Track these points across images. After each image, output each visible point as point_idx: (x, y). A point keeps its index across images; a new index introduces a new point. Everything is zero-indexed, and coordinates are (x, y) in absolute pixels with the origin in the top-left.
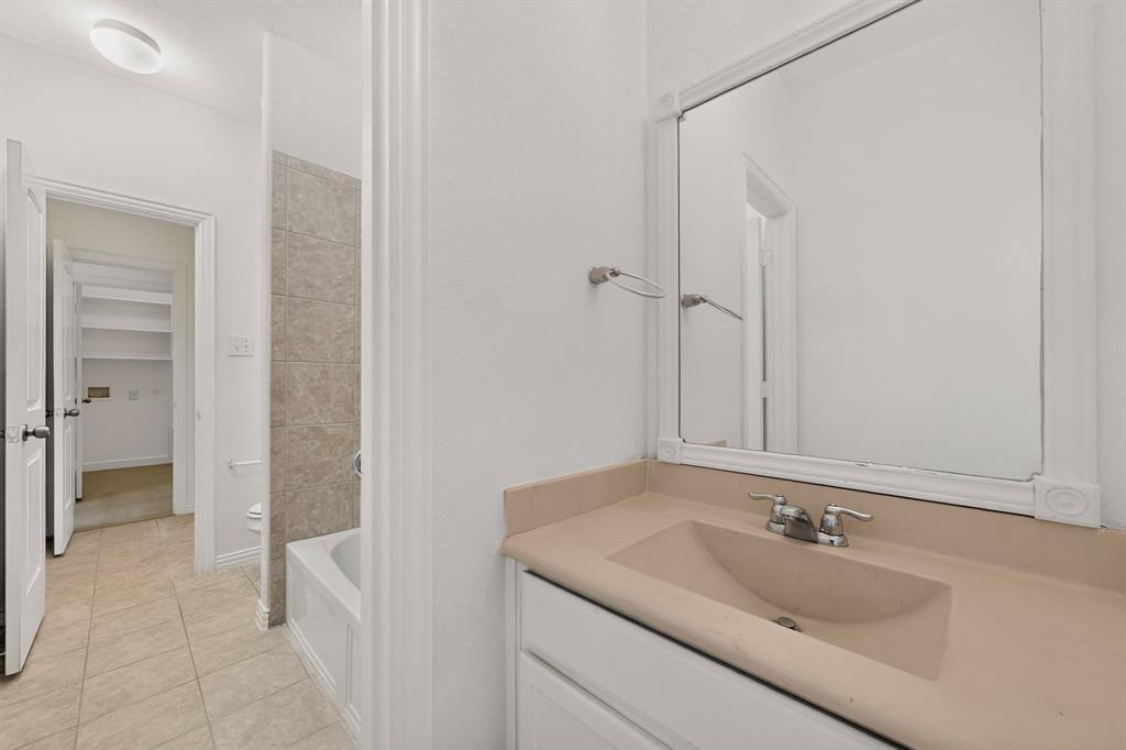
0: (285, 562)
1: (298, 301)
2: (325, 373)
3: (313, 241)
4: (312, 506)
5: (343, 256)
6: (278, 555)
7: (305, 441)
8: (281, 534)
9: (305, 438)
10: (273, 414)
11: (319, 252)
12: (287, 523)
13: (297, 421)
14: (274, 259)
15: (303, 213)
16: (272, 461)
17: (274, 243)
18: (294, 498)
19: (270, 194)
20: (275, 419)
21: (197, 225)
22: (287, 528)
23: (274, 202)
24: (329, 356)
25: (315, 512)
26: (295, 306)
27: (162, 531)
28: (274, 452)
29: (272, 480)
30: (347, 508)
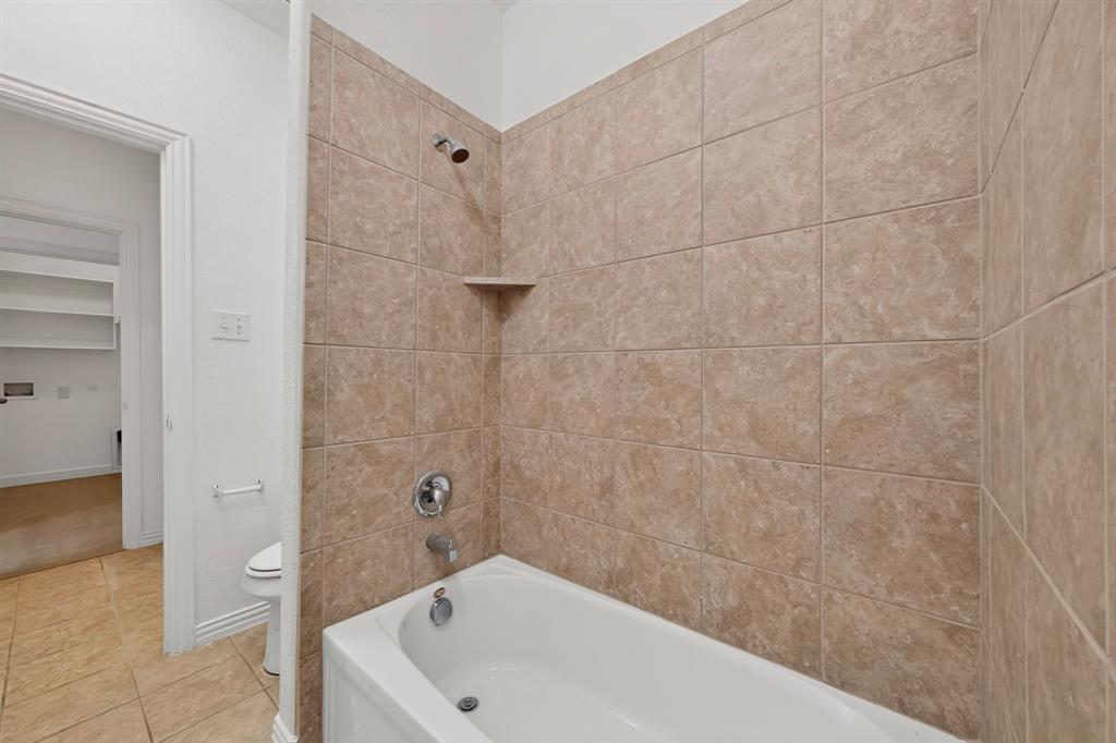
0: (321, 658)
1: (343, 253)
2: (378, 363)
3: (364, 164)
4: (359, 565)
5: (403, 192)
6: (311, 649)
7: (350, 468)
8: (314, 617)
9: (350, 462)
10: (306, 427)
11: (372, 181)
12: (324, 598)
13: (340, 438)
14: (311, 186)
15: (353, 120)
16: (304, 501)
17: (311, 159)
18: (335, 557)
19: (307, 82)
20: (309, 434)
21: (164, 148)
22: (325, 604)
23: (312, 97)
24: (384, 338)
25: (363, 573)
26: (341, 260)
27: (107, 576)
28: (307, 487)
29: (304, 531)
30: (407, 561)
